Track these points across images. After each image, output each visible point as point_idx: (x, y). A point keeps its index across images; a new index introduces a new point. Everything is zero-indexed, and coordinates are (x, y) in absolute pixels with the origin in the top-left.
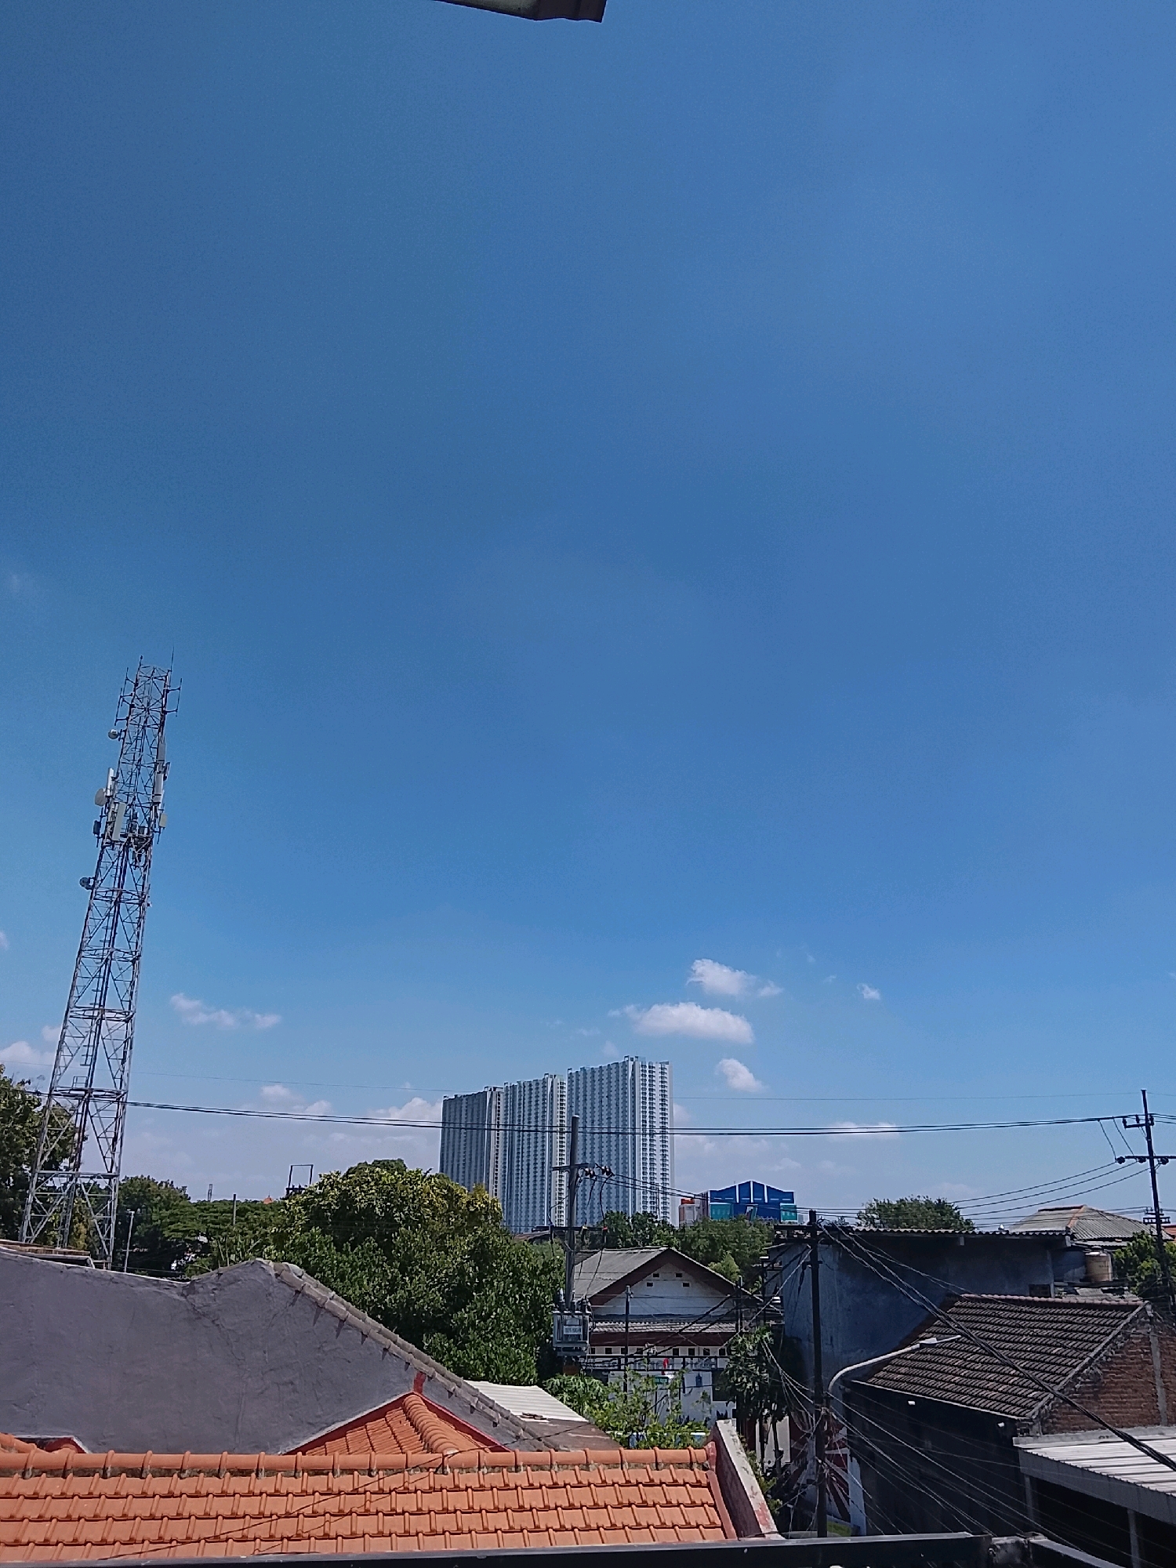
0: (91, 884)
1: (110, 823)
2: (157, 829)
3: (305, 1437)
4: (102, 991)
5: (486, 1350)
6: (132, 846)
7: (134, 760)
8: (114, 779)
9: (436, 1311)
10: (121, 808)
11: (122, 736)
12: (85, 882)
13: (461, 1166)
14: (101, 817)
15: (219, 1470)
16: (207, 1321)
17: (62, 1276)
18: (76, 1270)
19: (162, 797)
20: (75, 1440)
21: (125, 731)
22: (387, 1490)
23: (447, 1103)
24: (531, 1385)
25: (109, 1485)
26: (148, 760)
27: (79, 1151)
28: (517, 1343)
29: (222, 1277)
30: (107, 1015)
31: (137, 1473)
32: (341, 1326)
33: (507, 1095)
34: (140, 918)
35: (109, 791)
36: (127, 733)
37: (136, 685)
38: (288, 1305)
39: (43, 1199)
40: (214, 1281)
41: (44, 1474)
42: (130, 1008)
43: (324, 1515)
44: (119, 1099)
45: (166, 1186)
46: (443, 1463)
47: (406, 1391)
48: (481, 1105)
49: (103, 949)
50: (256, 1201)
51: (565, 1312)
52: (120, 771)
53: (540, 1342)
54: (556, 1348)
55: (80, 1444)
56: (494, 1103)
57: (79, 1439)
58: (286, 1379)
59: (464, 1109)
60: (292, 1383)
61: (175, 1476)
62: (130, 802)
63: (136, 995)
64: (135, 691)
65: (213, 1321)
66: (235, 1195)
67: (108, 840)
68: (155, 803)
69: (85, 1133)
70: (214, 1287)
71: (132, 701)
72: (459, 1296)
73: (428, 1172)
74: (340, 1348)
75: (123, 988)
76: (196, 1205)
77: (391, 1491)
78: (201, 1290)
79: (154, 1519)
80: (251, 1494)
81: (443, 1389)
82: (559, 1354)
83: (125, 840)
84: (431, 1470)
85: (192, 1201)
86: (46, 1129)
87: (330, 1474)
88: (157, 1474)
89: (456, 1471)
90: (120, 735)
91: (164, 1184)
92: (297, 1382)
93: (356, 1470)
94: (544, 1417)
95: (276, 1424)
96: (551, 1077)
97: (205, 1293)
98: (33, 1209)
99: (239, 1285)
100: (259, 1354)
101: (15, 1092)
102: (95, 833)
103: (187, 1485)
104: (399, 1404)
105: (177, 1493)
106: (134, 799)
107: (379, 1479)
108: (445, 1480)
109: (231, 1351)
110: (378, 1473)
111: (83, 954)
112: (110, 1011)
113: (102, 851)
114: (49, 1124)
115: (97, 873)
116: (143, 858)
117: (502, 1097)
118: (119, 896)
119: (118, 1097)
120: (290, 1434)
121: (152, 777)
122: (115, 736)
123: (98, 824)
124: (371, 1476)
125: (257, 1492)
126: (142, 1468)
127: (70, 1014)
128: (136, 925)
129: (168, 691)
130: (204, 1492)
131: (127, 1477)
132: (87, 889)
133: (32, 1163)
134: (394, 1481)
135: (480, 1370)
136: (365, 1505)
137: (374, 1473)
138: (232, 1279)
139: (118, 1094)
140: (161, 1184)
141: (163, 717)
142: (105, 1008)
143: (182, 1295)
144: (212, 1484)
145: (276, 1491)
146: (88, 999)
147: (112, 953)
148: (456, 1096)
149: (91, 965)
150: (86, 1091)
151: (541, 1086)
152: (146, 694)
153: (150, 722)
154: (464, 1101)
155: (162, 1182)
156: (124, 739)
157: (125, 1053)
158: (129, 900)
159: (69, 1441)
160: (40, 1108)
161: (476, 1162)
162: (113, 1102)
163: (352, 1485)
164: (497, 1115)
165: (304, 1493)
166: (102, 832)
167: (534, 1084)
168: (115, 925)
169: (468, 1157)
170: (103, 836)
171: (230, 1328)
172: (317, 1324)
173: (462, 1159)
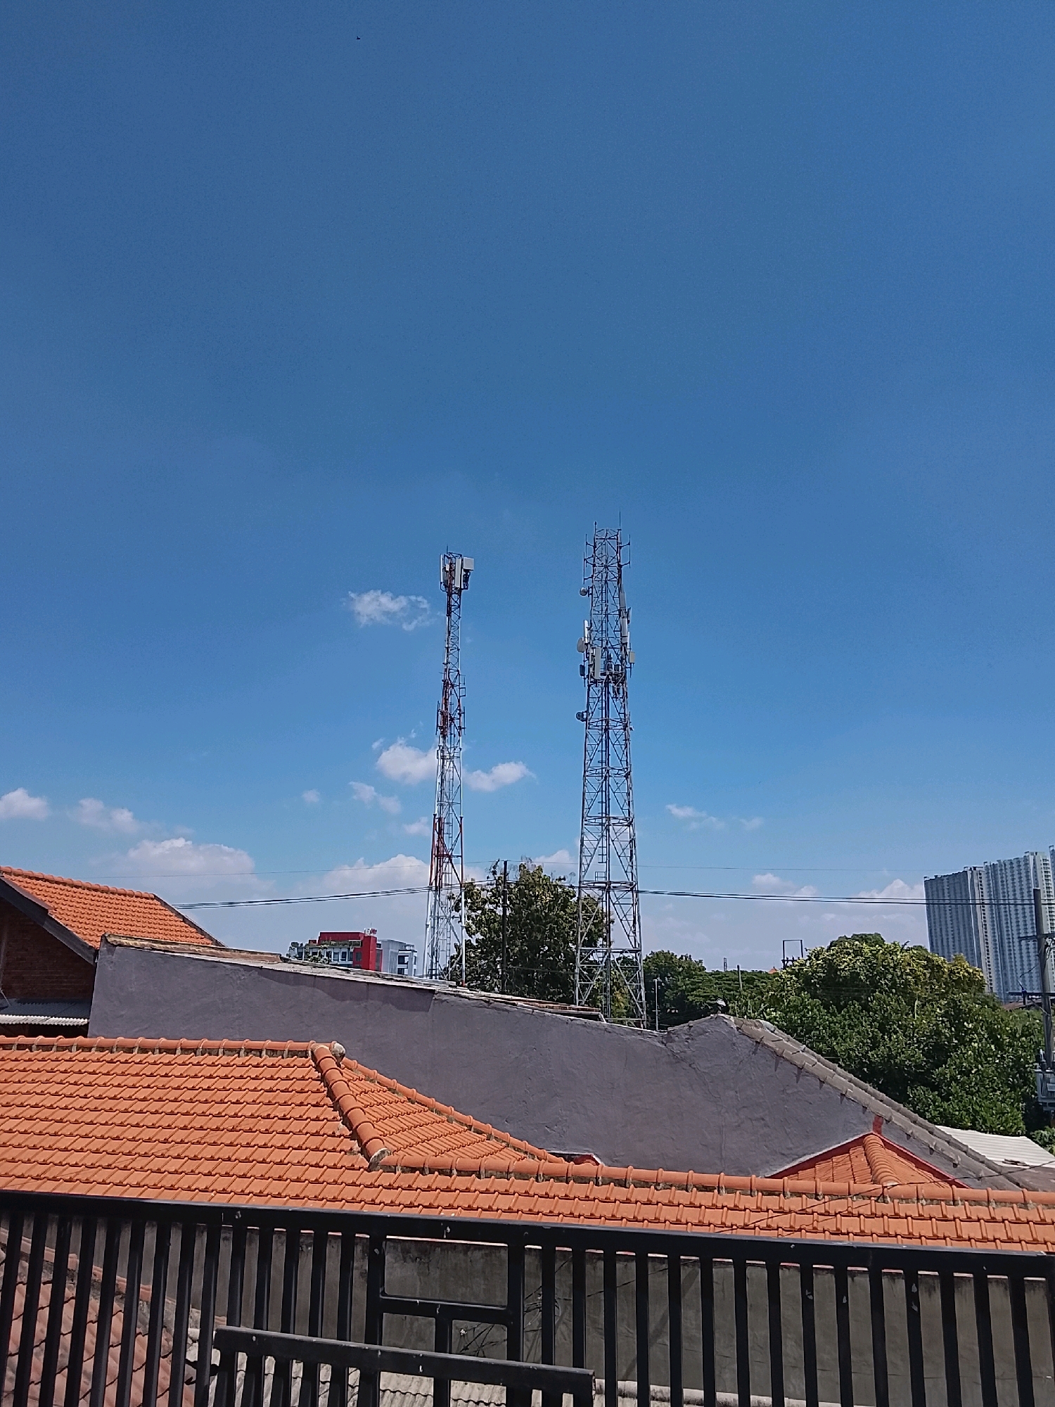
0: (585, 717)
1: (591, 665)
2: (628, 665)
3: (781, 1166)
4: (606, 803)
5: (970, 1103)
6: (610, 682)
7: (602, 610)
8: (589, 629)
9: (918, 1066)
10: (597, 652)
11: (590, 592)
12: (580, 716)
13: (951, 940)
14: (584, 661)
15: (687, 1185)
16: (685, 1065)
17: (568, 1026)
18: (578, 1022)
19: (628, 638)
20: (594, 1157)
21: (592, 587)
22: (832, 1212)
23: (929, 884)
24: (1019, 1136)
25: (600, 1192)
26: (613, 610)
27: (609, 932)
28: (1003, 1098)
29: (692, 1028)
30: (612, 821)
31: (622, 1183)
32: (799, 1073)
33: (988, 873)
34: (626, 740)
35: (586, 639)
36: (594, 589)
37: (595, 547)
38: (751, 1053)
39: (589, 970)
40: (686, 1032)
41: (552, 1180)
42: (629, 815)
43: (777, 1229)
44: (633, 888)
45: (686, 959)
46: (883, 1193)
47: (865, 1132)
48: (963, 883)
49: (602, 769)
50: (761, 972)
51: (1047, 1071)
52: (592, 622)
53: (1026, 1098)
54: (1042, 1103)
55: (597, 1159)
56: (976, 881)
57: (597, 1156)
58: (757, 1116)
59: (946, 887)
60: (763, 1119)
61: (653, 1187)
62: (604, 646)
63: (633, 804)
64: (594, 553)
65: (690, 1065)
66: (738, 967)
67: (592, 680)
68: (623, 644)
69: (611, 917)
70: (687, 1037)
71: (594, 561)
72: (938, 1053)
73: (905, 944)
74: (800, 1091)
75: (622, 798)
76: (711, 974)
77: (836, 1214)
78: (677, 1039)
79: (637, 1221)
80: (714, 1207)
81: (901, 1132)
82: (1045, 1109)
83: (605, 677)
84: (872, 1198)
85: (706, 971)
86: (581, 914)
87: (782, 1195)
88: (638, 1185)
89: (896, 1201)
90: (589, 591)
91: (684, 958)
92: (767, 1119)
93: (805, 1194)
94: (1027, 1163)
95: (754, 1153)
96: (1032, 854)
97: (679, 1042)
98: (580, 977)
99: (707, 1036)
100: (732, 1093)
101: (555, 886)
102: (582, 675)
103: (661, 1195)
104: (860, 1142)
105: (654, 1201)
106: (607, 643)
107: (825, 1203)
108: (886, 1208)
109: (709, 1090)
110: (824, 1197)
111: (587, 774)
112: (615, 818)
113: (589, 690)
114: (582, 910)
115: (588, 707)
116: (621, 691)
117: (984, 876)
118: (607, 725)
119: (632, 888)
120: (768, 1162)
121: (619, 623)
122: (585, 593)
123: (582, 668)
124: (818, 1199)
125: (719, 1205)
126: (626, 1179)
127: (585, 822)
128: (623, 747)
129: (621, 547)
130: (676, 1202)
131: (615, 1186)
132: (583, 721)
133: (575, 942)
134: (838, 1206)
135: (966, 1120)
136: (813, 1224)
137: (820, 1198)
138: (701, 1031)
139: (631, 885)
140: (681, 958)
141: (620, 571)
142: (610, 816)
143: (663, 1043)
144: (682, 1196)
145: (735, 1206)
146: (596, 810)
147: (608, 771)
148: (936, 876)
149: (595, 782)
150: (606, 883)
151: (1022, 863)
152: (604, 554)
153: (610, 576)
154: (945, 880)
155: (682, 956)
156: (592, 594)
157: (631, 851)
158: (615, 726)
159: (590, 1157)
160: (575, 899)
161: (965, 936)
162: (629, 891)
163: (800, 1205)
164: (981, 892)
165: (759, 1210)
166: (586, 674)
167: (1015, 862)
168: (607, 747)
169: (956, 932)
170: (588, 676)
171: (705, 1071)
172: (778, 1070)
173: (950, 933)
